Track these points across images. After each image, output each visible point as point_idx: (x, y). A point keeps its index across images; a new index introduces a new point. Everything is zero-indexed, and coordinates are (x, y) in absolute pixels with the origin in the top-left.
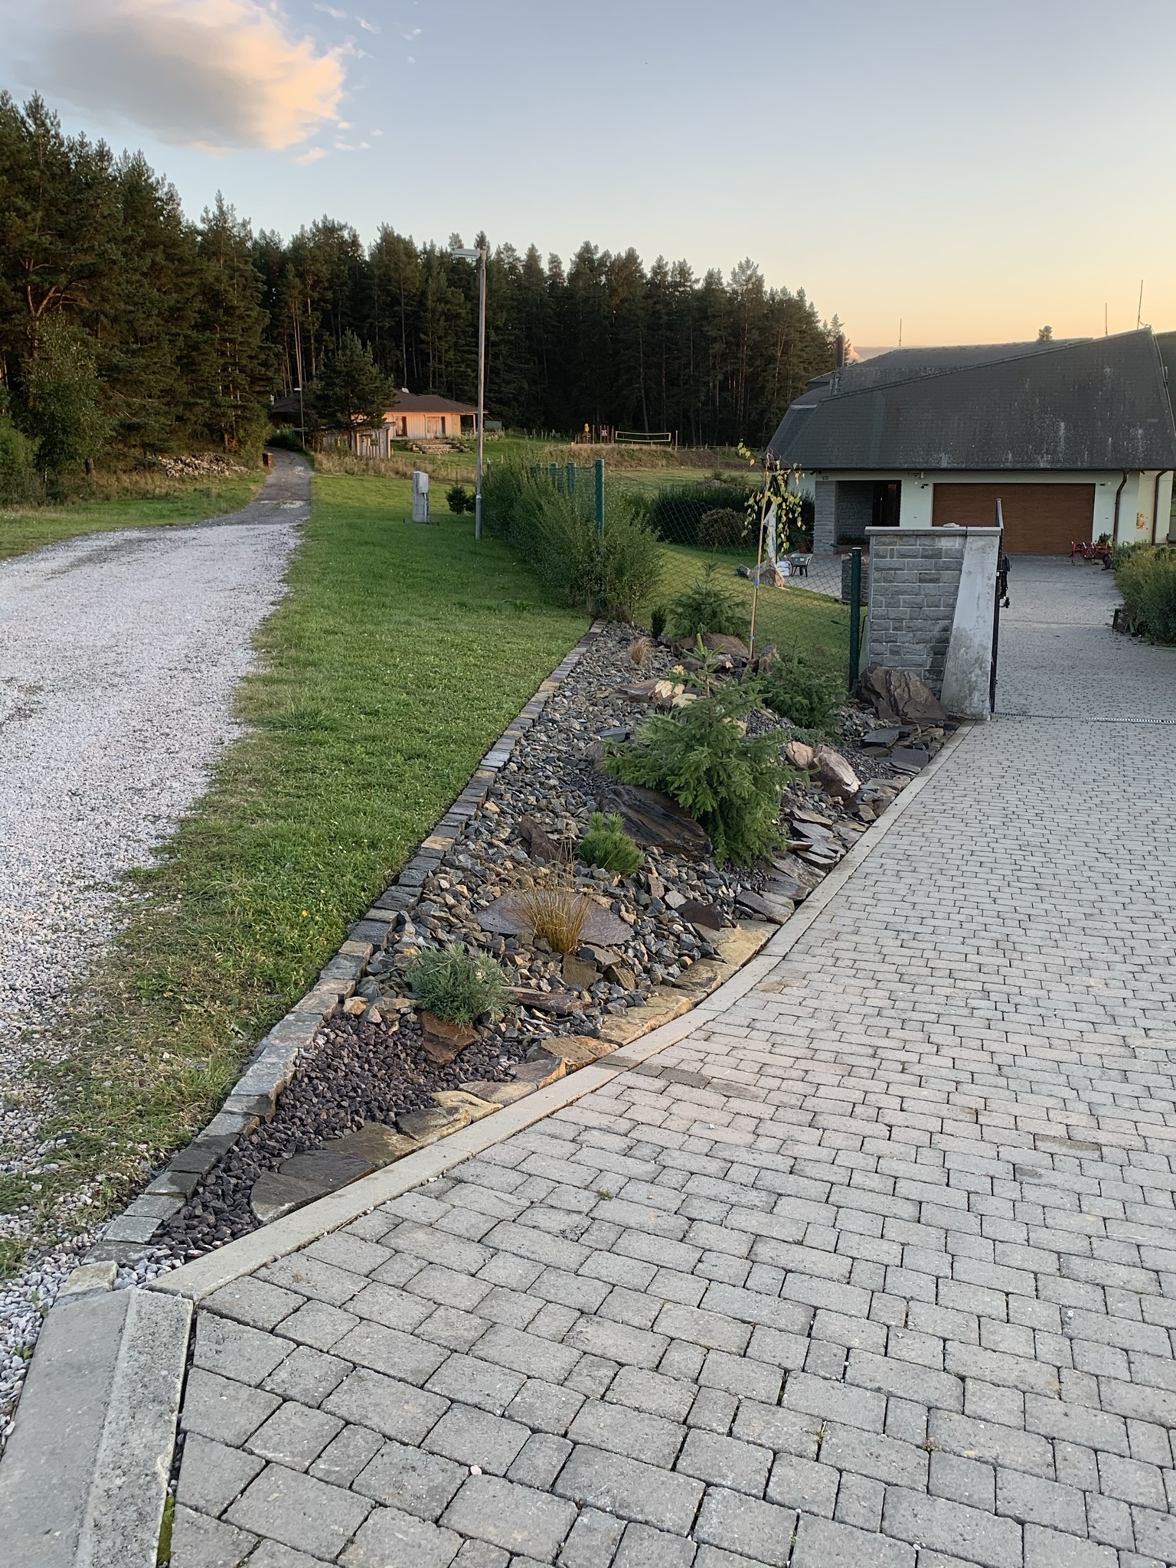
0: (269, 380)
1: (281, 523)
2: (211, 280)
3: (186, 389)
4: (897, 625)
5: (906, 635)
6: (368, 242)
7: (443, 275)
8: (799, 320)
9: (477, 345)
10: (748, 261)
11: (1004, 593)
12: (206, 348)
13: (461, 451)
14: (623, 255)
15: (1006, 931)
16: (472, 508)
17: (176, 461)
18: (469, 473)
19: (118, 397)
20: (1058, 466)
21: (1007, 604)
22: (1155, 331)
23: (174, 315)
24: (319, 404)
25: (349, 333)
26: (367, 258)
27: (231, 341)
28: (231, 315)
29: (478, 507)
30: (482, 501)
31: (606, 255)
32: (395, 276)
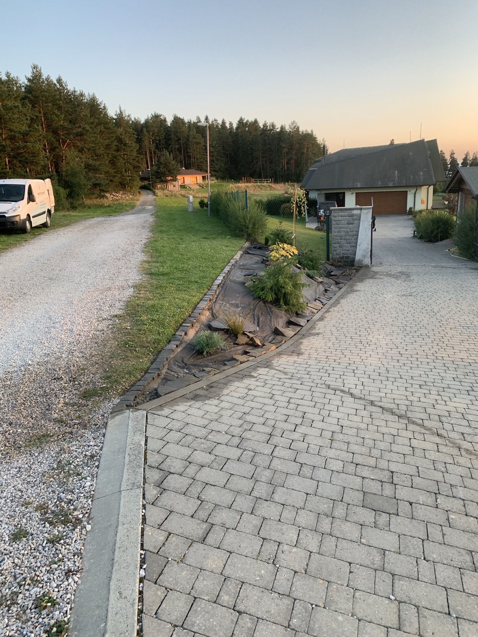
0: (139, 167)
1: (146, 213)
2: (119, 135)
3: (113, 171)
4: (341, 238)
5: (344, 241)
7: (194, 129)
8: (311, 140)
9: (207, 152)
10: (294, 121)
11: (374, 227)
12: (119, 157)
13: (203, 188)
14: (253, 121)
15: (369, 326)
16: (207, 207)
17: (111, 195)
18: (205, 195)
19: (91, 174)
20: (396, 185)
21: (375, 230)
22: (426, 140)
24: (156, 174)
25: (164, 150)
26: (169, 125)
27: (126, 154)
28: (126, 146)
29: (209, 206)
30: (210, 204)
31: (248, 121)
32: (179, 131)
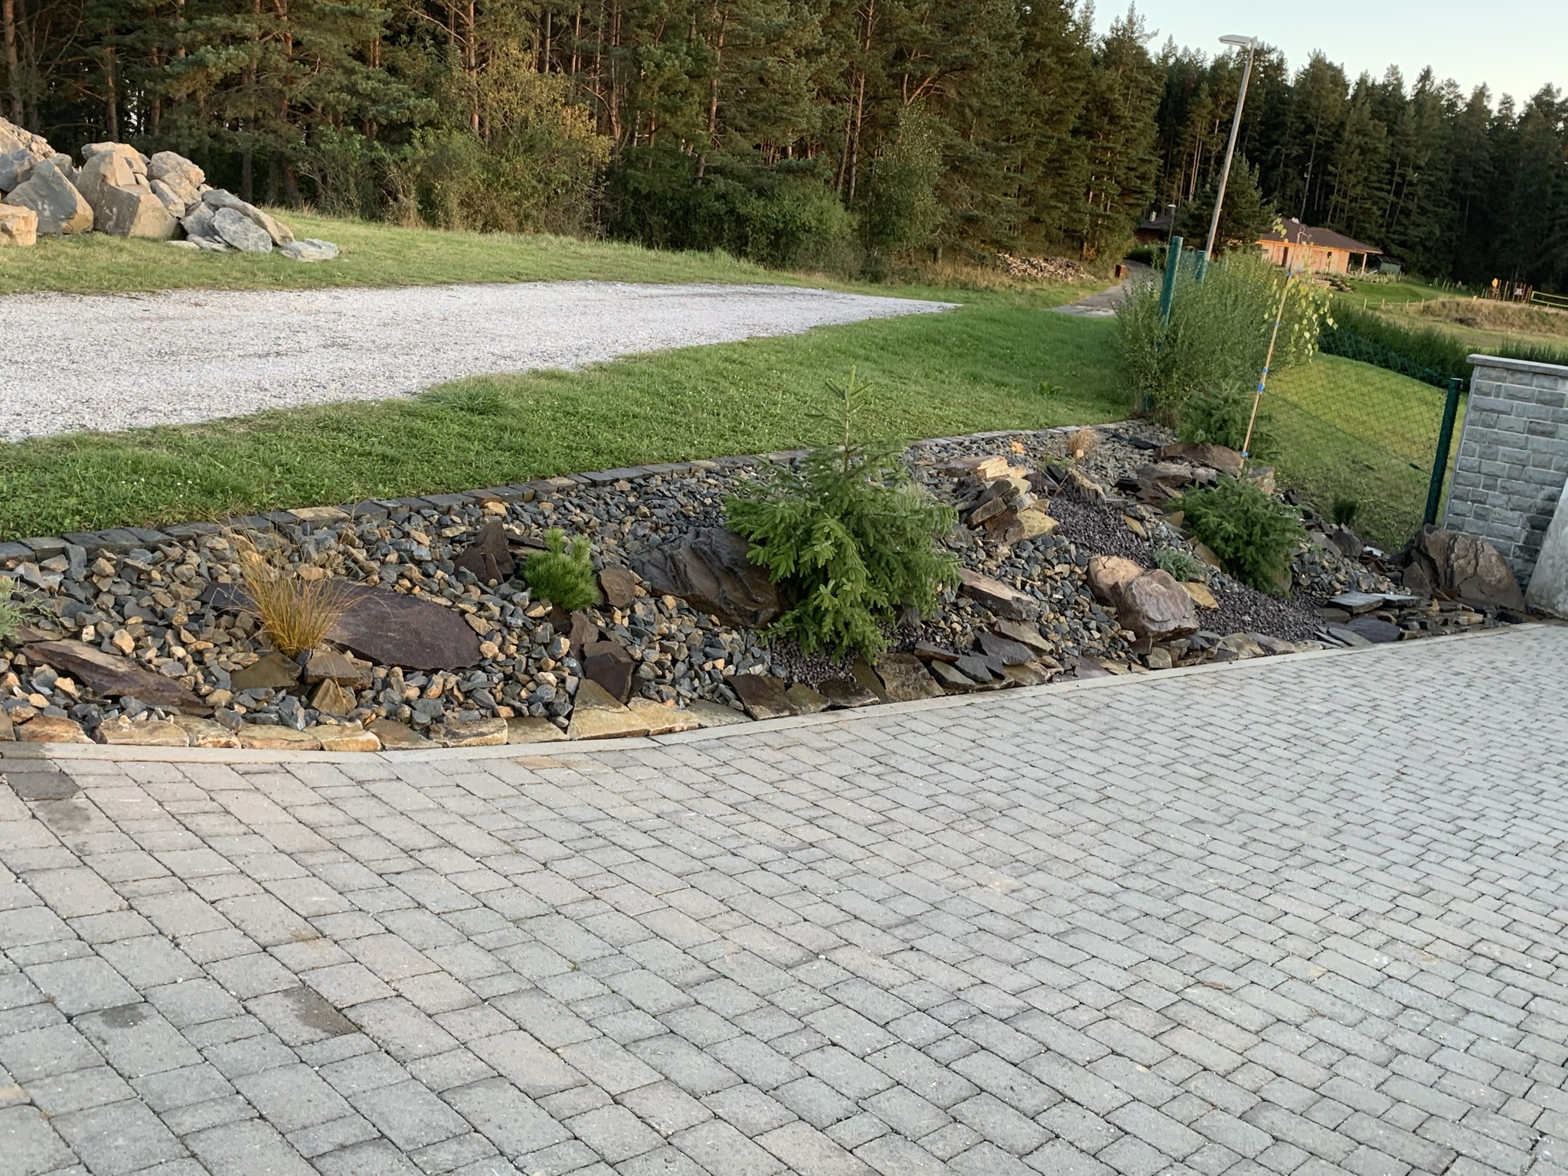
3: (1049, 192)
4: (1490, 482)
5: (1498, 497)
6: (1294, 69)
7: (1369, 106)
12: (1076, 152)
17: (1022, 261)
19: (963, 188)
23: (1053, 118)
24: (1190, 223)
26: (1291, 84)
28: (1116, 124)
32: (1314, 102)
